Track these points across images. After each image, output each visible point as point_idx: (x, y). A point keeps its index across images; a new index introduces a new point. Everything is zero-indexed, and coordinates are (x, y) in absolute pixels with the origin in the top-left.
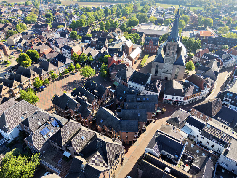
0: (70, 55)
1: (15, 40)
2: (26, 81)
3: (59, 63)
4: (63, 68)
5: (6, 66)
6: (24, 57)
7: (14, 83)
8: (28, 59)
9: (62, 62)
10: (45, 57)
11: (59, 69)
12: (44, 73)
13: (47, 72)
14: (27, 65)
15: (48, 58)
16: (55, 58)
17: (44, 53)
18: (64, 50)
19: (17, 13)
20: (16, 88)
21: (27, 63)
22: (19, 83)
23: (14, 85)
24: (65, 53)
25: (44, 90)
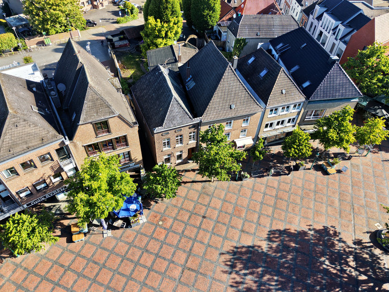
3: (283, 81)
4: (291, 113)
5: (117, 22)
9: (298, 79)
10: (234, 27)
12: (176, 123)
13: (197, 120)
15: (244, 33)
16: (274, 42)
17: (242, 10)
25: (129, 225)
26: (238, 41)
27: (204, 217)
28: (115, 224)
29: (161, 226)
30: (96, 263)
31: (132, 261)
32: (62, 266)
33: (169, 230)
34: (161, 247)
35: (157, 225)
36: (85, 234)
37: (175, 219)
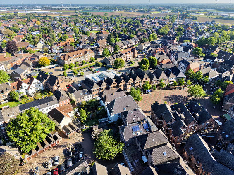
0: (186, 70)
1: (145, 46)
2: (138, 81)
3: (172, 74)
4: (174, 80)
5: (130, 65)
6: (145, 61)
7: (130, 80)
8: (147, 64)
9: (175, 74)
10: (161, 66)
11: (170, 80)
12: (155, 80)
13: (158, 79)
14: (144, 68)
15: (163, 67)
16: (170, 69)
17: (162, 62)
18: (181, 64)
19: (154, 25)
20: (130, 84)
21: (145, 67)
22: (133, 81)
23: (129, 81)
24: (181, 66)
25: (149, 93)
26: (162, 69)
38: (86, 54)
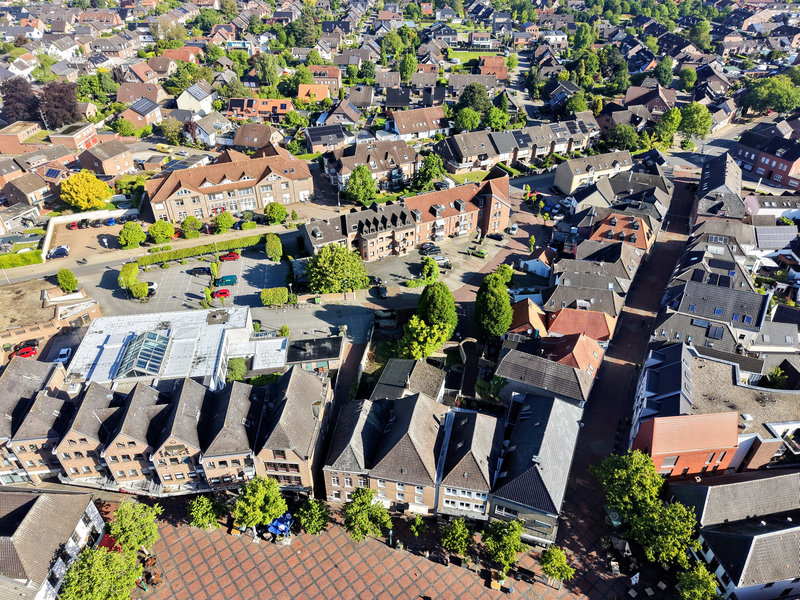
2: (228, 459)
3: (467, 463)
4: (475, 501)
5: (404, 284)
7: (167, 443)
12: (343, 468)
13: (365, 471)
22: (194, 450)
23: (162, 448)
27: (336, 566)
28: (265, 535)
29: (297, 555)
30: (236, 559)
31: (260, 572)
32: (215, 549)
33: (302, 562)
34: (287, 573)
35: (295, 553)
36: (242, 532)
37: (313, 555)
38: (263, 182)
